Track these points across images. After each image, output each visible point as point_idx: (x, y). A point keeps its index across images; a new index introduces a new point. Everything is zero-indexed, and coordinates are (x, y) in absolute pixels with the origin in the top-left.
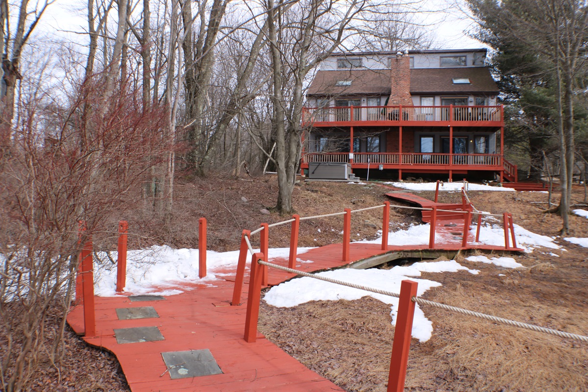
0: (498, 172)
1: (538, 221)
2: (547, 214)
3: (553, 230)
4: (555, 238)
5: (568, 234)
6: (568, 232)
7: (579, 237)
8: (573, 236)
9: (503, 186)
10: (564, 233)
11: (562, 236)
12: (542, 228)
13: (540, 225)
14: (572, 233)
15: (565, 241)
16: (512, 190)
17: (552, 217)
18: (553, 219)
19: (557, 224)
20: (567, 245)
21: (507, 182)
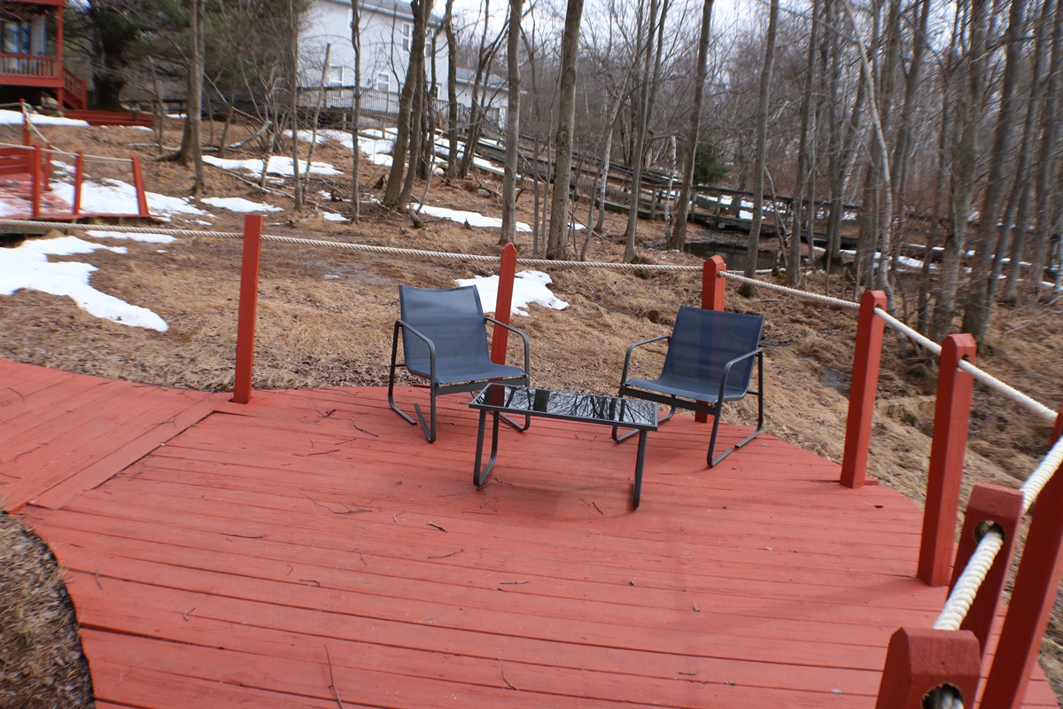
0: (52, 92)
1: (151, 174)
2: (163, 163)
3: (179, 188)
4: (187, 199)
5: (204, 193)
6: (205, 190)
7: (221, 197)
8: (214, 196)
9: (66, 116)
10: (199, 191)
11: (197, 196)
12: (161, 185)
13: (156, 180)
14: (210, 192)
15: (204, 204)
16: (82, 123)
17: (171, 167)
18: (173, 171)
19: (183, 179)
20: (209, 208)
21: (70, 109)
